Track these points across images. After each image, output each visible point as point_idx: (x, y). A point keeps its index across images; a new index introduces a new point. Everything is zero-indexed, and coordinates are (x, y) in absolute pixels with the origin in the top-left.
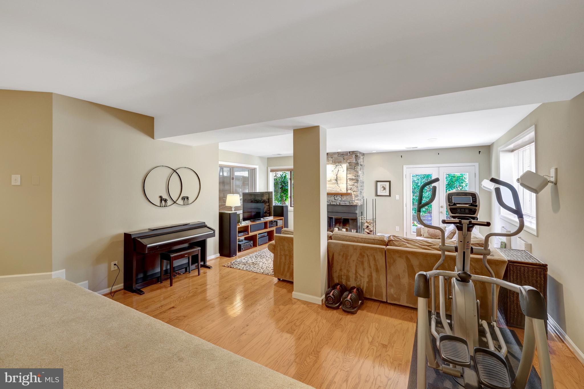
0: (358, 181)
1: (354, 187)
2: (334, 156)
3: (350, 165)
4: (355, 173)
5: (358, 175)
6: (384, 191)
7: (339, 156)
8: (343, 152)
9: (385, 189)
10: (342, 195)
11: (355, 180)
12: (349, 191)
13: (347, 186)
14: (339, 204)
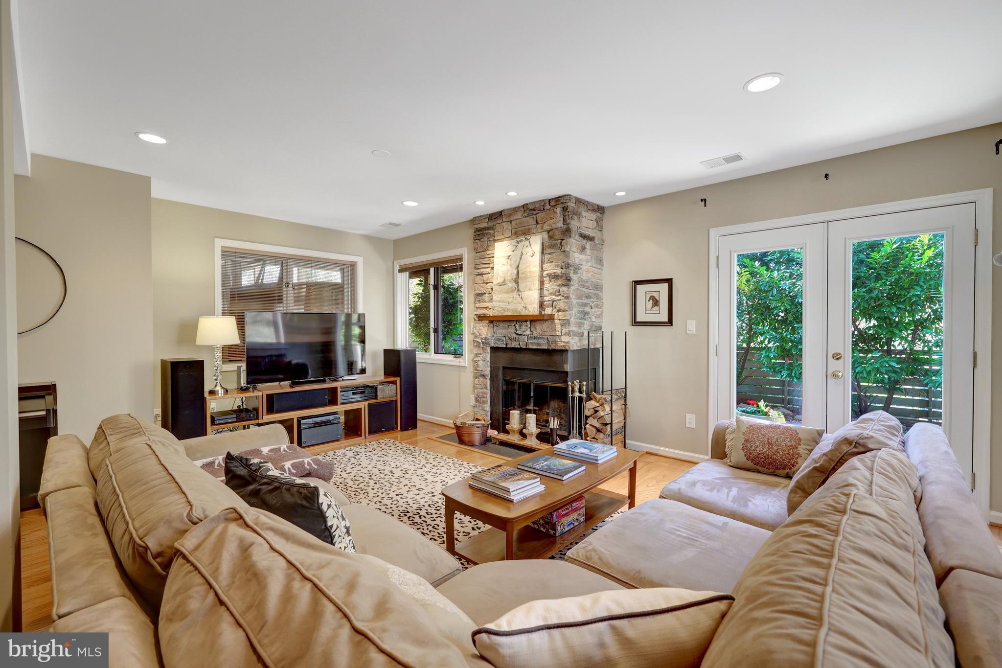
0: (570, 280)
1: (559, 298)
2: (516, 217)
3: (550, 237)
4: (561, 257)
5: (568, 264)
6: (654, 309)
7: (526, 214)
8: (534, 202)
9: (656, 303)
10: (534, 320)
11: (562, 277)
12: (548, 311)
13: (541, 296)
14: (525, 347)
